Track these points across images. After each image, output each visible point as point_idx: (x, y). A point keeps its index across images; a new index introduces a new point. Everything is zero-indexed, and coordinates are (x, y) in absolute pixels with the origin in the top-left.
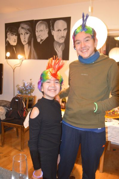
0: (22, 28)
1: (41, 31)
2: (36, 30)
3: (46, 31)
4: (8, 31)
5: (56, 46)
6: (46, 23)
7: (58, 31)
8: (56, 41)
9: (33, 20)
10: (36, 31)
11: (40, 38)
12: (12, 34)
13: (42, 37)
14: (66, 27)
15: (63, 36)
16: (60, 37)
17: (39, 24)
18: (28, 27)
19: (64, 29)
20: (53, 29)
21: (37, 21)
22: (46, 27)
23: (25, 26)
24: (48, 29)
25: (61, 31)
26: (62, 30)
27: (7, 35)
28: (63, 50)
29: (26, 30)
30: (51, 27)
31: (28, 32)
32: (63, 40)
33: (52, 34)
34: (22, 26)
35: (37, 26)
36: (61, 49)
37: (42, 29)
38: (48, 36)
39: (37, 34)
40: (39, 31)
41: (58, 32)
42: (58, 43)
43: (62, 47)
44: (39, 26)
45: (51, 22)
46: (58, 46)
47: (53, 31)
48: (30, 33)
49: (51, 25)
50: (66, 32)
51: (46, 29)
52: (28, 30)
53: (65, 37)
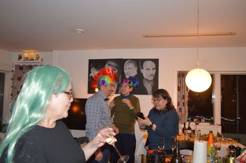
0: (109, 65)
1: (130, 69)
2: (125, 67)
3: (135, 69)
4: (92, 67)
5: (145, 83)
6: (135, 62)
7: (147, 69)
8: (145, 78)
9: (122, 59)
10: (124, 69)
11: (129, 75)
12: (96, 70)
13: (131, 74)
14: (154, 66)
15: (151, 74)
16: (149, 75)
17: (127, 63)
18: (116, 65)
19: (153, 68)
20: (142, 68)
21: (126, 60)
22: (135, 65)
23: (113, 63)
24: (137, 68)
25: (149, 69)
26: (151, 69)
27: (91, 71)
28: (152, 86)
29: (113, 67)
30: (140, 66)
31: (116, 69)
32: (152, 77)
33: (141, 72)
34: (109, 63)
35: (126, 65)
36: (151, 85)
37: (131, 67)
38: (137, 73)
39: (125, 71)
40: (127, 69)
41: (147, 71)
42: (147, 80)
43: (151, 83)
44: (128, 64)
45: (140, 61)
46: (147, 83)
47: (142, 70)
48: (118, 70)
49: (140, 64)
50: (155, 71)
51: (135, 67)
52: (116, 67)
53: (154, 76)
